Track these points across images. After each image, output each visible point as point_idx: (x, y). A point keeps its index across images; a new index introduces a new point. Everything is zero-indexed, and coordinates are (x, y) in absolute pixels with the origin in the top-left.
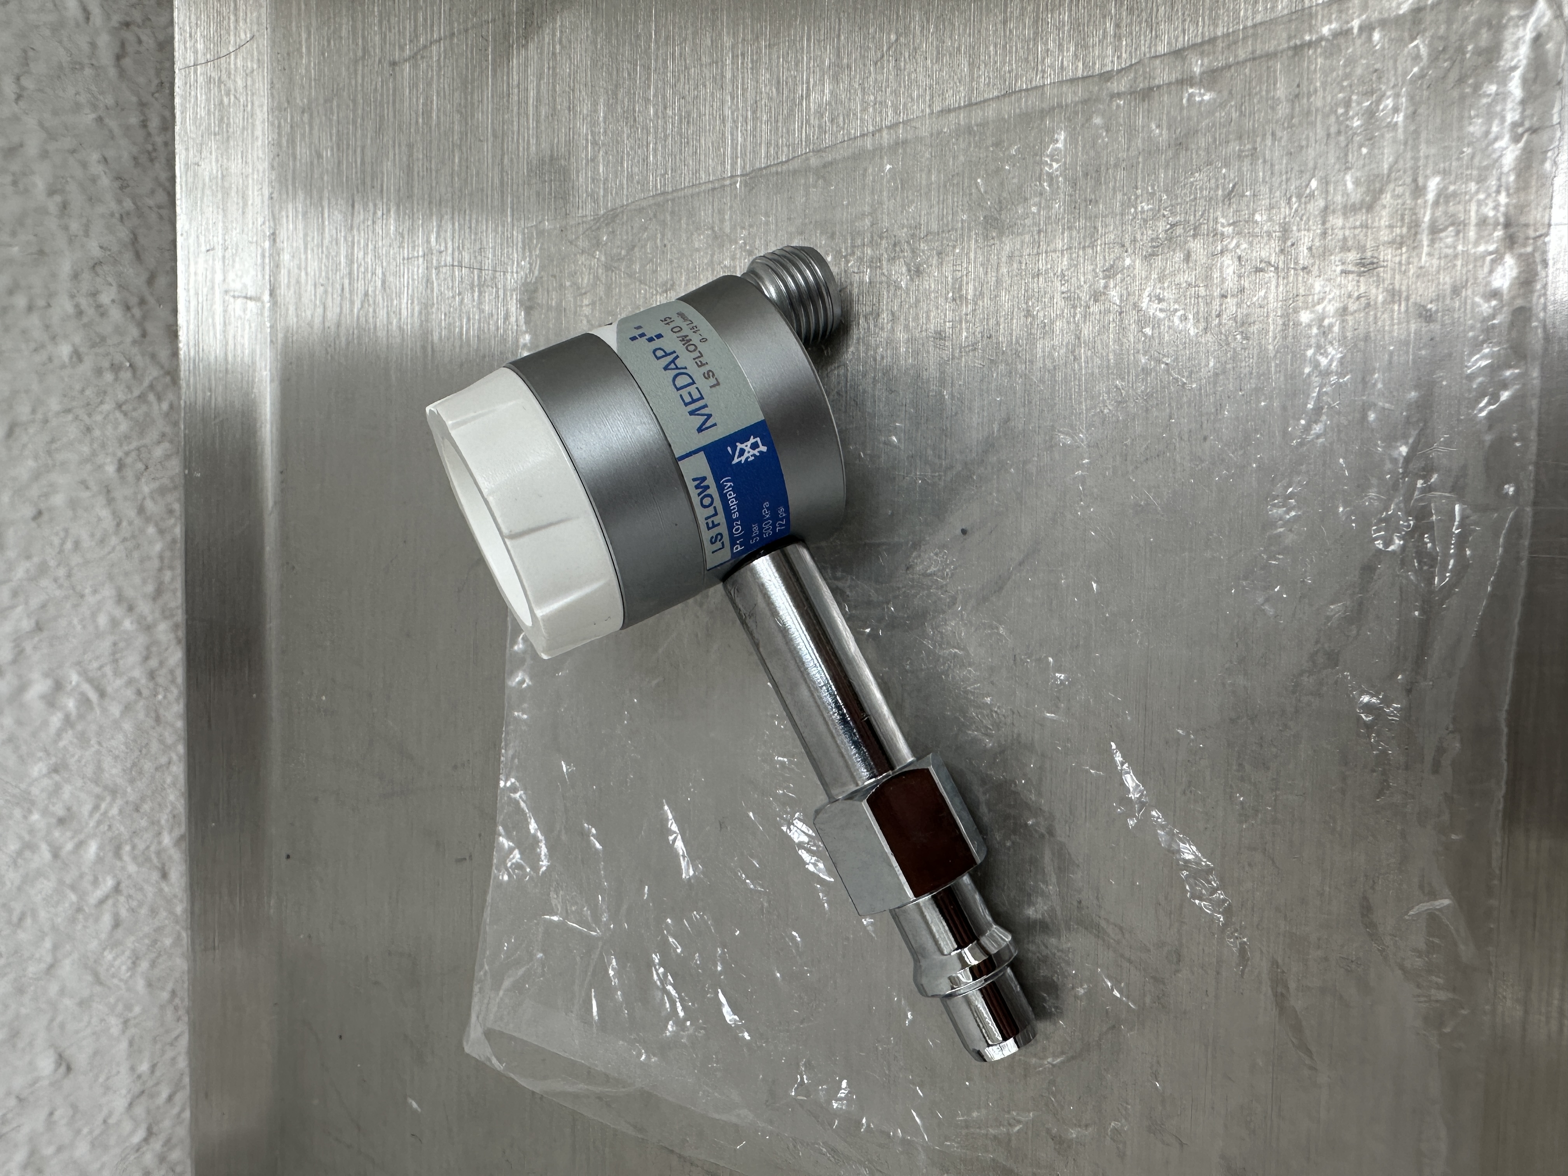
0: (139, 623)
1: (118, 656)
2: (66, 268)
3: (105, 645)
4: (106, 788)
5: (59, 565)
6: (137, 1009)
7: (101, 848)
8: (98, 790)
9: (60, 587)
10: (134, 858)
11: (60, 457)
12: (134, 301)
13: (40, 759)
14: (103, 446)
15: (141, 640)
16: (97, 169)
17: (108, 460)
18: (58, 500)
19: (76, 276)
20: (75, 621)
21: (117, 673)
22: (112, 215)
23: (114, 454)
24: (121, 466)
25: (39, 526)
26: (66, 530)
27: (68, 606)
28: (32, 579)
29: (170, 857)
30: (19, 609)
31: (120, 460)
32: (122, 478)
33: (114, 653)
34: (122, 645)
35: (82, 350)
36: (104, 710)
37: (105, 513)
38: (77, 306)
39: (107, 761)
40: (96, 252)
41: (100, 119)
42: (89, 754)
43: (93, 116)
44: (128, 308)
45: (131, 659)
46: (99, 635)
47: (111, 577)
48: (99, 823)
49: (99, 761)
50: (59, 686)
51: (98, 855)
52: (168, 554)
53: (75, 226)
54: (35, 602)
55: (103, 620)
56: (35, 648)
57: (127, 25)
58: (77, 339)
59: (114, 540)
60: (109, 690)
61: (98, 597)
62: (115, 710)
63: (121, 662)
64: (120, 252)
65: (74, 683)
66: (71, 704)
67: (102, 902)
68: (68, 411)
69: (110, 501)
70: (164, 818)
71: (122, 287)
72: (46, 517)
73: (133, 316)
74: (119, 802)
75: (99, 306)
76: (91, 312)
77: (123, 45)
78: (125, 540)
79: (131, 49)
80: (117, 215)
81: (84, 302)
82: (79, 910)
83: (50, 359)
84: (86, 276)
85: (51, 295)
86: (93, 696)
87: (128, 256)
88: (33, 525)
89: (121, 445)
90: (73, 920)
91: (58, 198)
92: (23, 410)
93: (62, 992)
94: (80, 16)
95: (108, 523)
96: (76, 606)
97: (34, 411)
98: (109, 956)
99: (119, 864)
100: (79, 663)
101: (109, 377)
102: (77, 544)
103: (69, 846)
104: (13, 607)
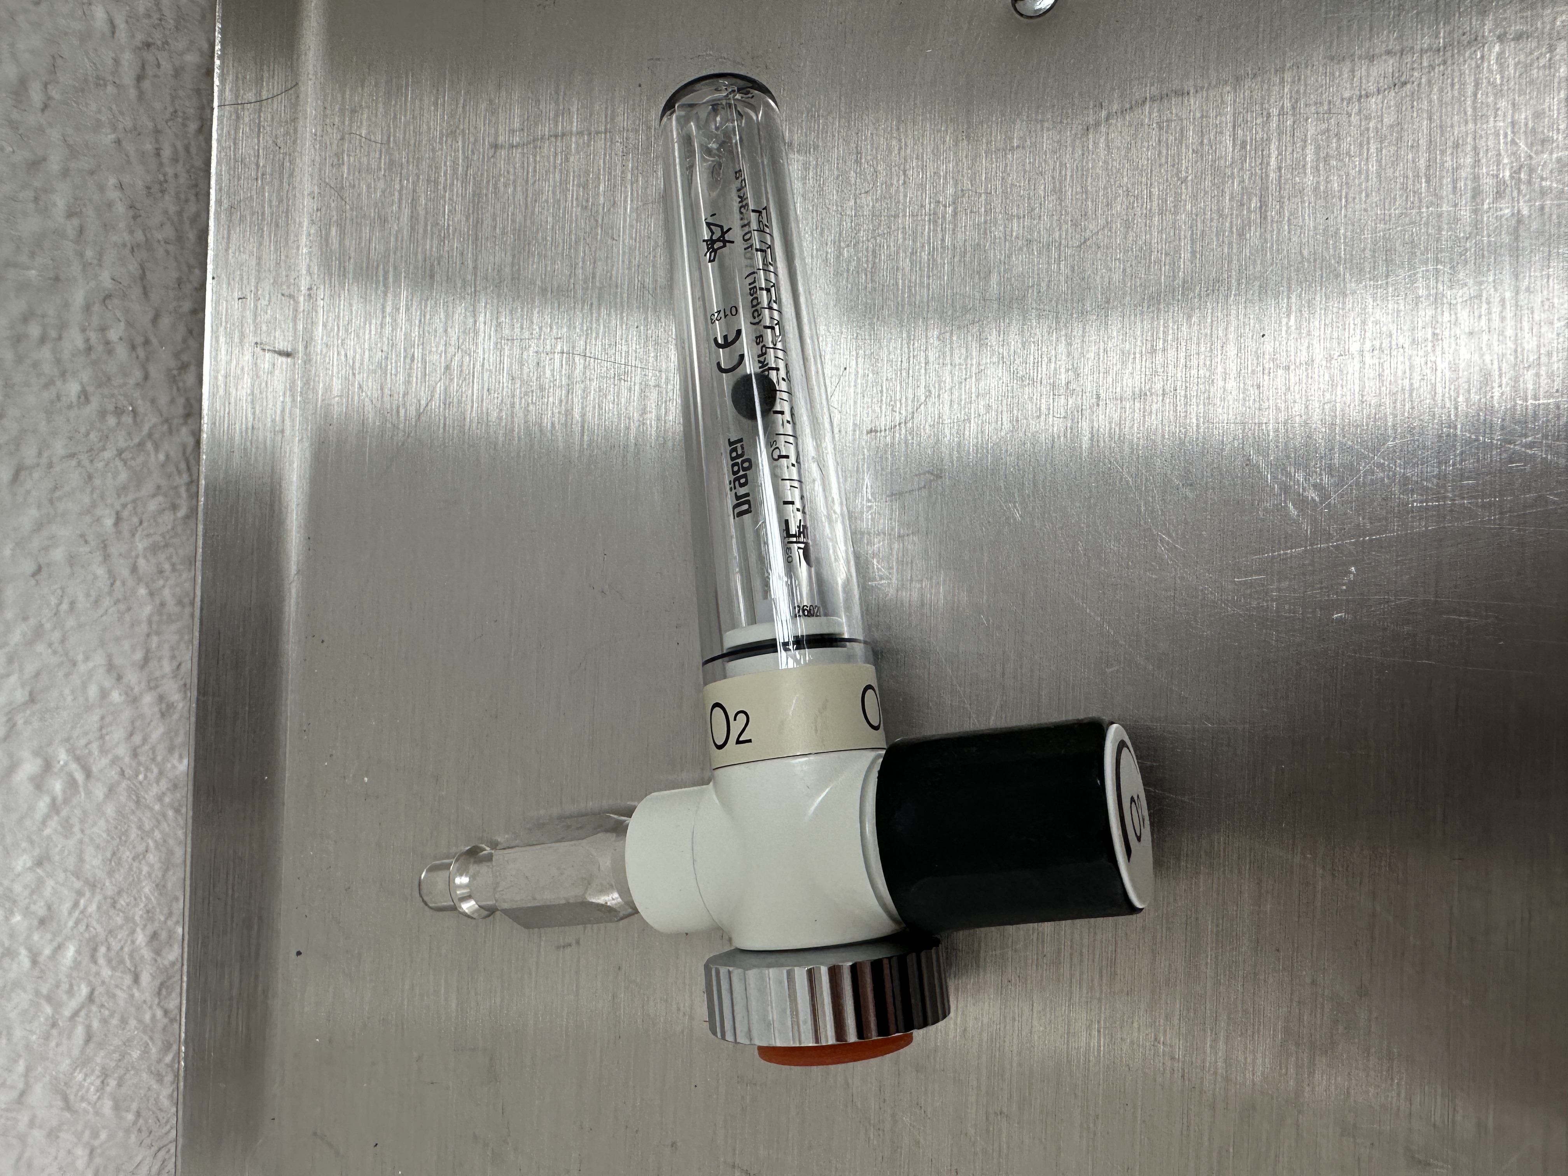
0: (127, 694)
1: (104, 731)
2: (78, 297)
3: (94, 718)
4: (87, 882)
5: (55, 628)
6: (103, 1135)
7: (78, 952)
8: (78, 884)
9: (55, 652)
10: (109, 961)
11: (61, 506)
12: (139, 340)
13: (24, 850)
14: (102, 497)
15: (126, 714)
16: (113, 194)
17: (107, 512)
18: (58, 554)
19: (87, 308)
20: (67, 691)
21: (103, 751)
22: (124, 245)
23: (112, 505)
24: (118, 520)
25: (37, 583)
26: (63, 589)
27: (61, 674)
28: (30, 643)
29: (142, 957)
30: (13, 679)
31: (117, 513)
32: (119, 532)
33: (101, 728)
34: (109, 719)
35: (90, 389)
36: (88, 793)
37: (101, 571)
38: (87, 340)
39: (89, 851)
40: (108, 284)
41: (118, 142)
42: (72, 842)
43: (112, 137)
44: (133, 348)
45: (117, 734)
46: (88, 708)
47: (102, 643)
48: (77, 923)
49: (81, 852)
50: (48, 766)
51: (75, 960)
52: (156, 618)
53: (89, 254)
54: (30, 668)
55: (93, 691)
56: (26, 723)
57: (148, 45)
58: (85, 379)
59: (107, 602)
60: (95, 769)
61: (90, 665)
62: (99, 792)
63: (107, 738)
64: (130, 287)
65: (62, 763)
66: (58, 786)
67: (76, 1014)
68: (72, 456)
69: (106, 557)
70: (138, 913)
71: (130, 324)
72: (44, 574)
73: (137, 357)
74: (98, 897)
75: (107, 343)
76: (100, 348)
77: (143, 67)
78: (117, 602)
79: (150, 71)
80: (129, 246)
81: (93, 336)
82: (54, 1025)
83: (58, 398)
84: (96, 308)
85: (63, 326)
86: (79, 777)
87: (136, 292)
88: (33, 582)
89: (119, 496)
90: (47, 1037)
91: (75, 222)
92: (29, 452)
93: (32, 1123)
94: (106, 29)
95: (103, 583)
96: (67, 675)
97: (40, 454)
98: (79, 1077)
99: (94, 969)
100: (67, 740)
101: (112, 421)
102: (72, 603)
103: (47, 952)
104: (8, 675)
